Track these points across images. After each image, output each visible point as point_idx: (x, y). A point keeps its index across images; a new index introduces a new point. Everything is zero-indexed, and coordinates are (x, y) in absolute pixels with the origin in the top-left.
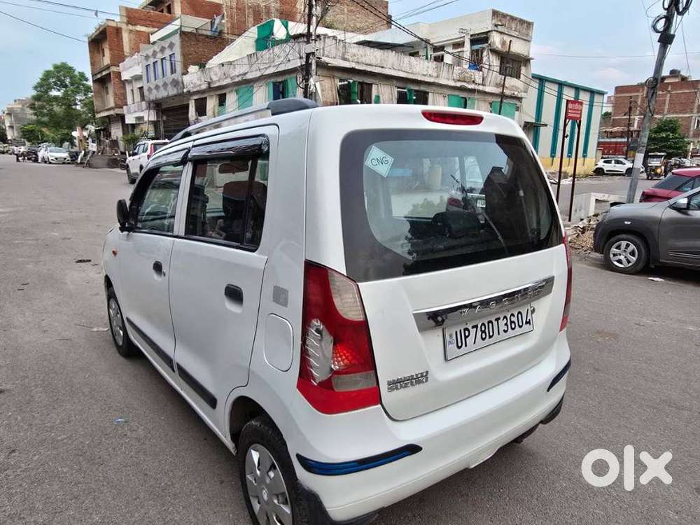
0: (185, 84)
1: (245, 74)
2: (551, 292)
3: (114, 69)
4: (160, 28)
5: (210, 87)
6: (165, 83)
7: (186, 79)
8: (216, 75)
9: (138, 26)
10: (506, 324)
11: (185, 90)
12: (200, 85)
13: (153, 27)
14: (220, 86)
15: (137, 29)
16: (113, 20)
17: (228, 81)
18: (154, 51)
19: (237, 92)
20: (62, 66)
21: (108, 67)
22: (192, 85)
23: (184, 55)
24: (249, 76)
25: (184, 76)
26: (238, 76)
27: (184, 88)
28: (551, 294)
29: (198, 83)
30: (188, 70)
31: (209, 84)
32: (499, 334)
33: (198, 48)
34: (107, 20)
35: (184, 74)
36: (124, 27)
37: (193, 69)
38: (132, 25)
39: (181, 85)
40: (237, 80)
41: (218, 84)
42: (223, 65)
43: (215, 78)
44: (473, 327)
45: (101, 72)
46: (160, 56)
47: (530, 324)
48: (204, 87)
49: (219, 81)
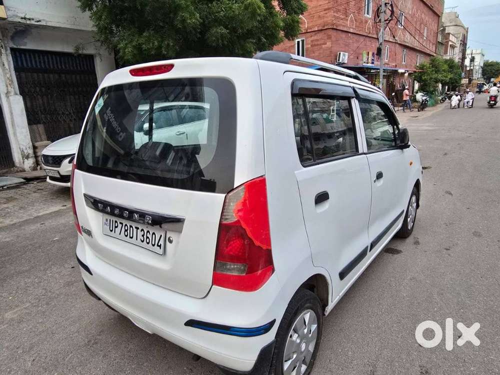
44: (120, 223)
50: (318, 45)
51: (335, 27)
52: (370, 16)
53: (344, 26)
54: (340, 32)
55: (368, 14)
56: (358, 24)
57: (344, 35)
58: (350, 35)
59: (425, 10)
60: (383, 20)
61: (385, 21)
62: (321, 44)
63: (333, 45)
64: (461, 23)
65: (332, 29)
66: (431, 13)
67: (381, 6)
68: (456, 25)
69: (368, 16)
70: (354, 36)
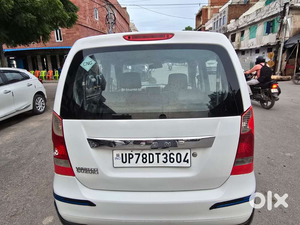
0: (228, 28)
1: (254, 20)
2: (211, 146)
3: (203, 26)
4: (223, 5)
5: (237, 29)
6: (220, 29)
7: (229, 26)
8: (241, 22)
9: (215, 6)
10: (166, 158)
11: (227, 31)
12: (234, 28)
13: (221, 5)
14: (242, 27)
15: (215, 8)
16: (205, 6)
17: (246, 24)
18: (218, 16)
19: (249, 29)
20: (188, 28)
21: (201, 26)
22: (230, 29)
23: (229, 16)
24: (256, 21)
25: (228, 25)
26: (250, 21)
27: (227, 30)
28: (212, 147)
29: (233, 27)
30: (230, 22)
31: (238, 27)
32: (158, 162)
33: (236, 11)
34: (203, 6)
35: (228, 24)
36: (209, 8)
37: (232, 21)
38: (212, 6)
39: (226, 29)
40: (250, 23)
41: (241, 27)
42: (244, 17)
43: (240, 24)
44: (136, 154)
45: (199, 28)
46: (219, 18)
47: (188, 162)
48: (235, 29)
49: (242, 25)
50: (70, 33)
51: (80, 24)
52: (98, 19)
53: (85, 23)
54: (83, 27)
55: (96, 18)
56: (92, 23)
57: (85, 29)
58: (89, 29)
59: (123, 20)
60: (110, 23)
61: (112, 23)
62: (73, 33)
63: (81, 34)
64: (136, 29)
65: (79, 24)
66: (125, 22)
67: (108, 14)
68: (134, 30)
69: (97, 19)
70: (91, 30)
